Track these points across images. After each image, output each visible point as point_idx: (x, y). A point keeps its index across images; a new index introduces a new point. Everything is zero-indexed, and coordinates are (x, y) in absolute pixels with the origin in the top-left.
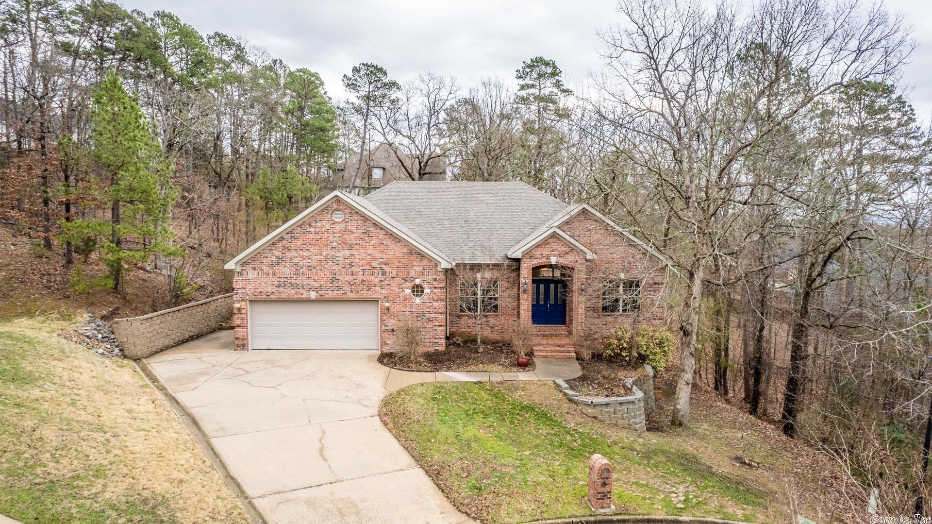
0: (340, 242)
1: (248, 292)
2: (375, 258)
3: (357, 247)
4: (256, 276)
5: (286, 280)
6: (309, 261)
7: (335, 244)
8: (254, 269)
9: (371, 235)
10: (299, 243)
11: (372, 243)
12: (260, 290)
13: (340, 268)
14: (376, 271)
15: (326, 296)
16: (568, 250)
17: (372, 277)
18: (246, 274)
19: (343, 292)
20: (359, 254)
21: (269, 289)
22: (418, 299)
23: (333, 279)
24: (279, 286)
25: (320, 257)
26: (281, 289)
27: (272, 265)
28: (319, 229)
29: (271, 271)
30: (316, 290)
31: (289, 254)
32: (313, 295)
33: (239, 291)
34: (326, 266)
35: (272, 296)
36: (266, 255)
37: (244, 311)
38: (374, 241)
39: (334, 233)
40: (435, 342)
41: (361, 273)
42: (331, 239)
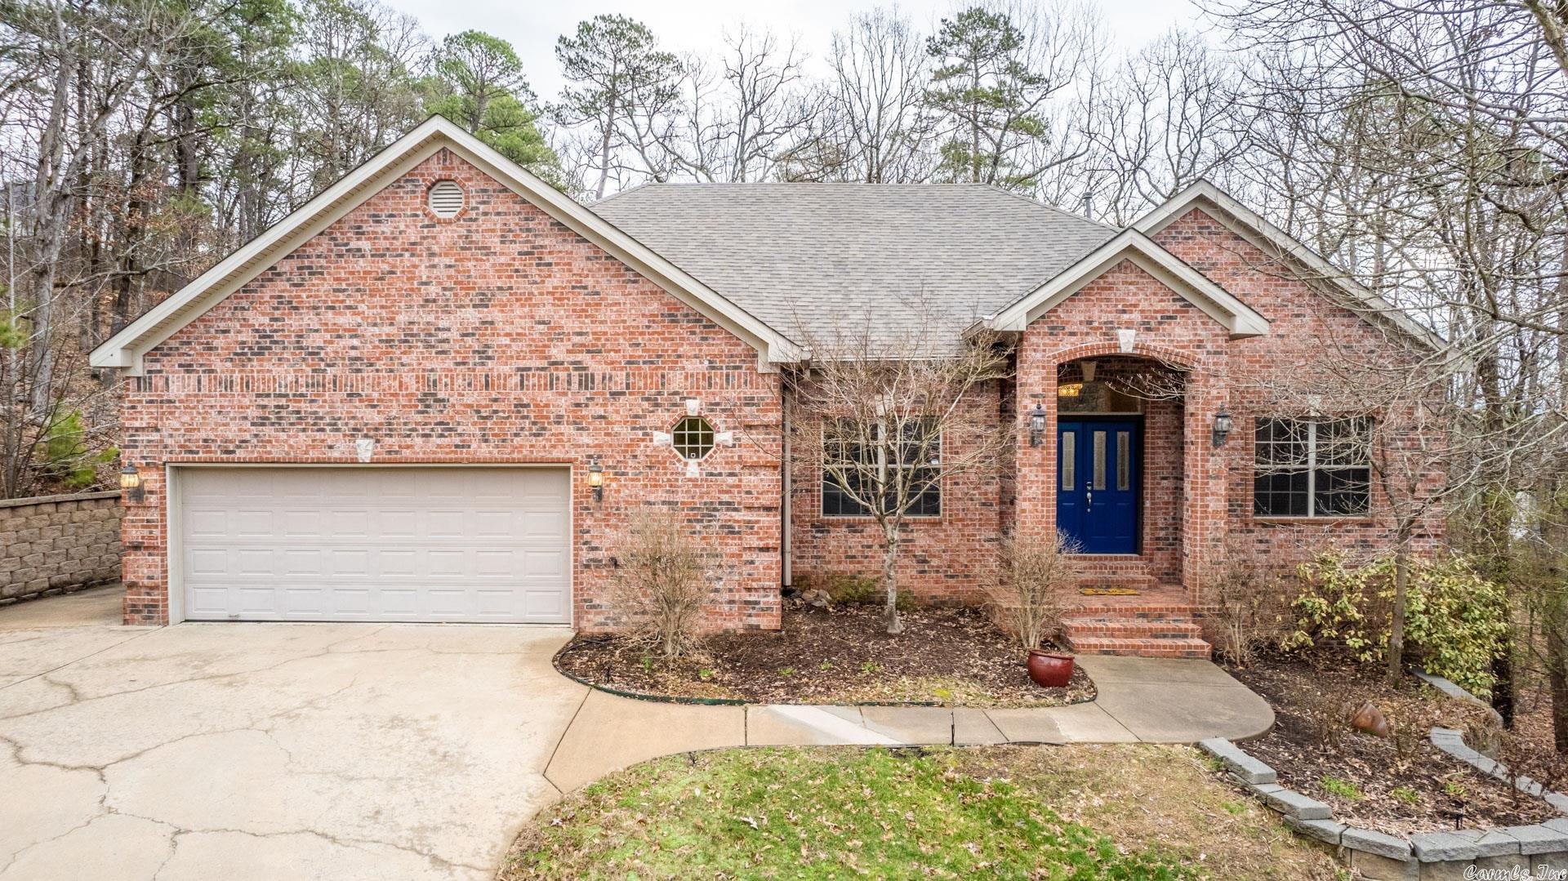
0: (450, 284)
1: (169, 441)
2: (557, 334)
3: (504, 297)
4: (192, 389)
5: (283, 402)
6: (356, 342)
7: (433, 290)
8: (188, 368)
9: (548, 259)
10: (323, 287)
11: (549, 284)
12: (203, 435)
13: (449, 364)
14: (563, 375)
15: (406, 453)
16: (1172, 307)
17: (549, 393)
18: (161, 383)
19: (457, 441)
20: (510, 319)
21: (232, 432)
22: (693, 463)
23: (429, 399)
24: (262, 422)
25: (387, 329)
26: (268, 431)
27: (242, 355)
28: (384, 244)
29: (237, 376)
30: (374, 433)
31: (293, 322)
32: (365, 450)
33: (142, 437)
34: (405, 359)
35: (240, 454)
36: (223, 326)
37: (153, 500)
38: (558, 279)
39: (432, 255)
40: (748, 603)
41: (516, 379)
42: (423, 273)
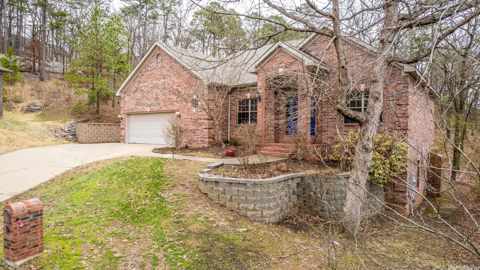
0: (160, 75)
1: (126, 109)
2: (174, 83)
3: (167, 76)
4: (128, 99)
5: (139, 101)
6: (148, 88)
7: (158, 76)
8: (128, 95)
9: (173, 67)
10: (144, 78)
12: (130, 108)
13: (159, 91)
14: (175, 92)
15: (154, 110)
17: (173, 96)
18: (125, 98)
19: (160, 107)
20: (168, 81)
21: (133, 107)
22: (194, 109)
23: (157, 99)
25: (152, 85)
26: (137, 106)
27: (134, 92)
28: (151, 68)
29: (133, 96)
30: (149, 106)
31: (140, 85)
32: (148, 109)
33: (122, 108)
34: (154, 91)
35: (134, 111)
36: (132, 87)
37: (124, 120)
38: (174, 72)
39: (158, 69)
40: (203, 141)
41: (168, 93)
42: (156, 73)
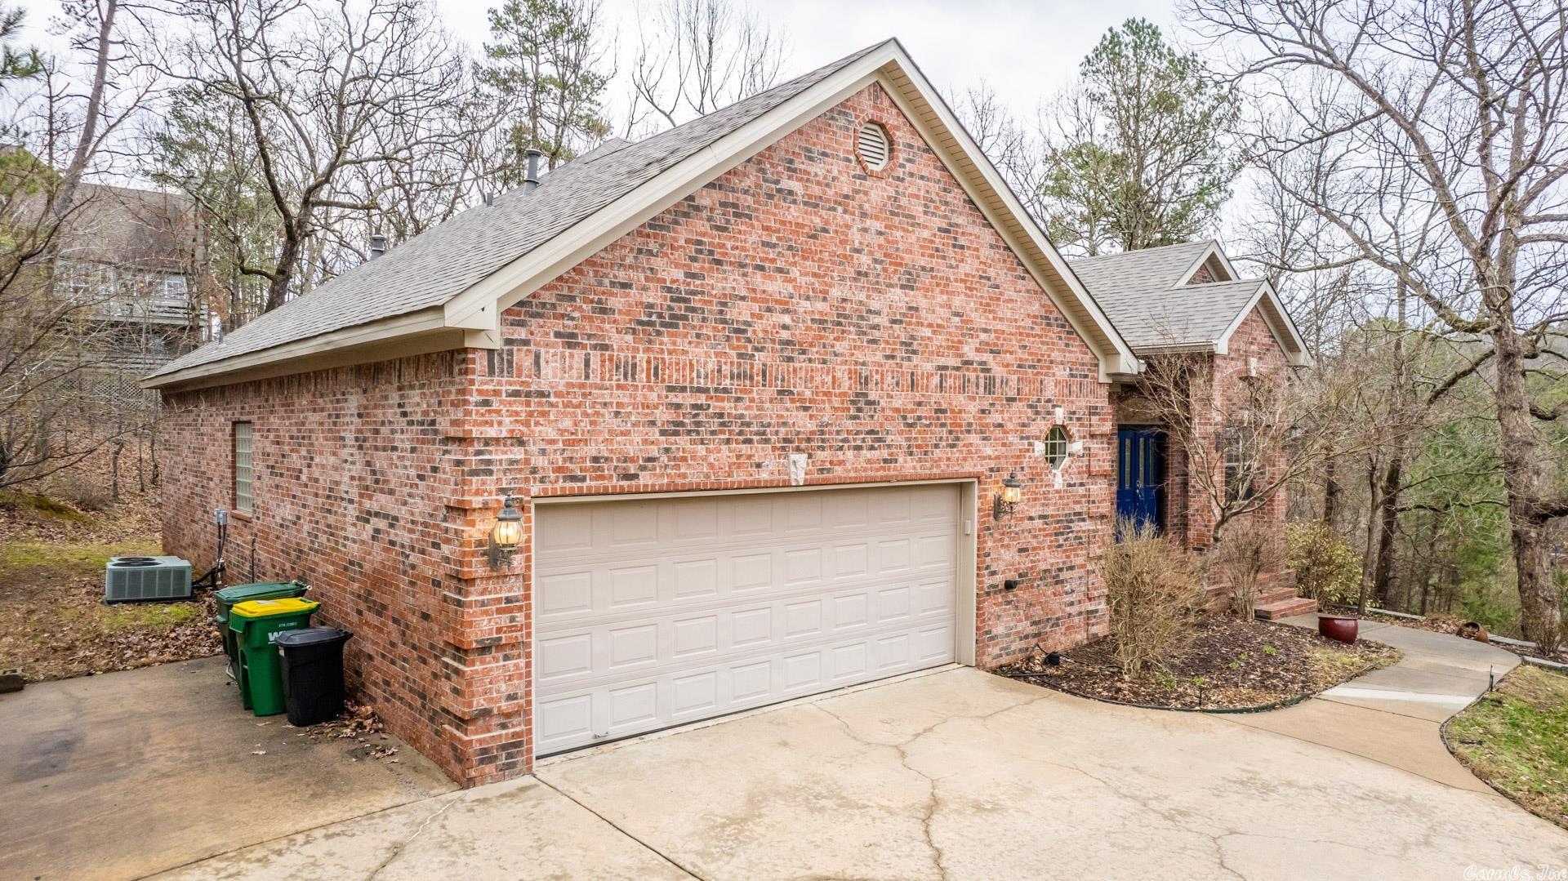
0: (879, 256)
1: (540, 461)
2: (970, 331)
3: (927, 280)
4: (575, 375)
5: (702, 399)
6: (787, 319)
7: (865, 260)
8: (570, 340)
9: (962, 241)
10: (751, 237)
11: (965, 268)
12: (591, 450)
13: (879, 357)
14: (972, 376)
15: (839, 471)
17: (961, 397)
18: (528, 362)
19: (885, 453)
20: (933, 306)
21: (633, 446)
23: (861, 402)
24: (674, 429)
25: (820, 306)
26: (683, 441)
27: (650, 325)
28: (816, 190)
29: (641, 357)
30: (805, 445)
31: (720, 283)
32: (799, 469)
33: (497, 455)
34: (839, 348)
35: (645, 479)
36: (622, 275)
37: (517, 561)
38: (968, 267)
39: (864, 215)
41: (936, 380)
42: (856, 237)
